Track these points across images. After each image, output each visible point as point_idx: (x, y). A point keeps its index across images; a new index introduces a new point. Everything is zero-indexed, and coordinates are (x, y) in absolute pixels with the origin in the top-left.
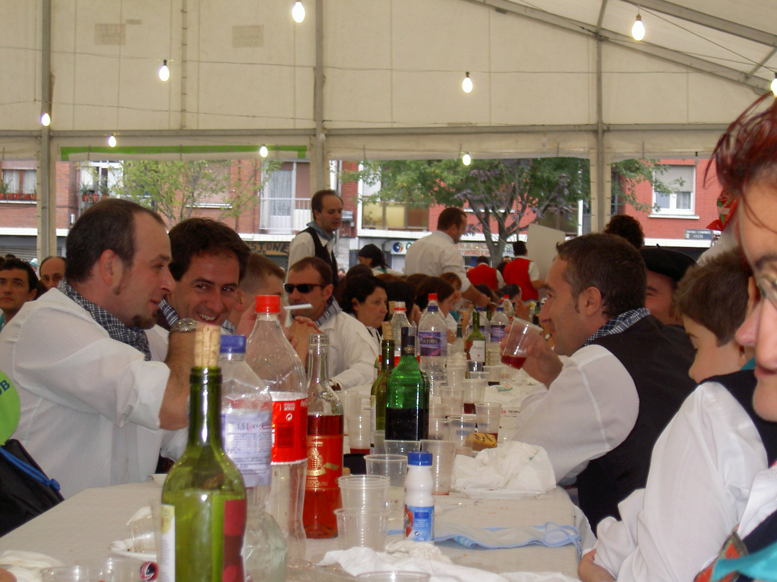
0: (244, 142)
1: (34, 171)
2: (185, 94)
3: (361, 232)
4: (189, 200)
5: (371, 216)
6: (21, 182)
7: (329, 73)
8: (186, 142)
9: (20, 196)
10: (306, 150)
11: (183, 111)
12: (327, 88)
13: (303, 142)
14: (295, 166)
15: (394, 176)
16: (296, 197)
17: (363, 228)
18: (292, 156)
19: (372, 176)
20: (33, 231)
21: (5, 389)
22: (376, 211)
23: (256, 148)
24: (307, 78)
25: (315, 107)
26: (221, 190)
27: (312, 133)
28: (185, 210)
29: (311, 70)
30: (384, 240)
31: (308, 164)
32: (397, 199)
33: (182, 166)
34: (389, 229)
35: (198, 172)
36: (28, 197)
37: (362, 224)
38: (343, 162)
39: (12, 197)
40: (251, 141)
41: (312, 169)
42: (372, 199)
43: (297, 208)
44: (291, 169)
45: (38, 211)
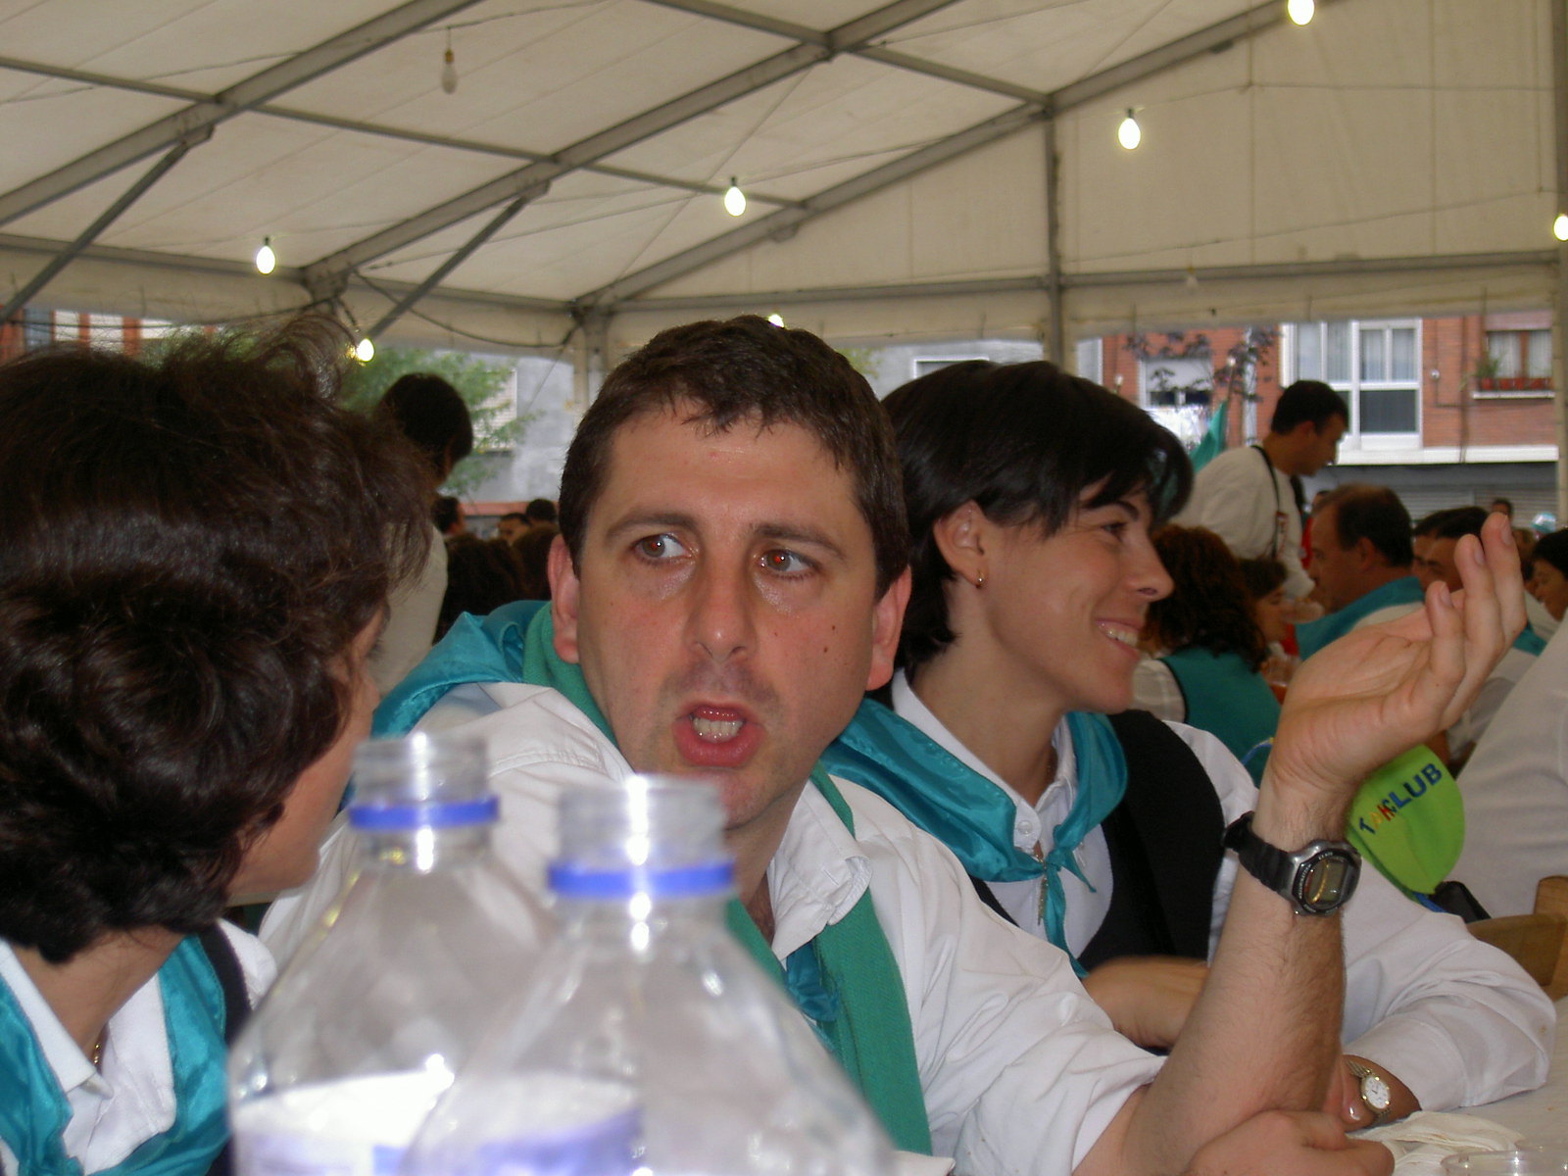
1: (1547, 331)
6: (1524, 355)
9: (1522, 382)
20: (1547, 453)
21: (1432, 782)
36: (1540, 384)
39: (1507, 385)
45: (1557, 412)
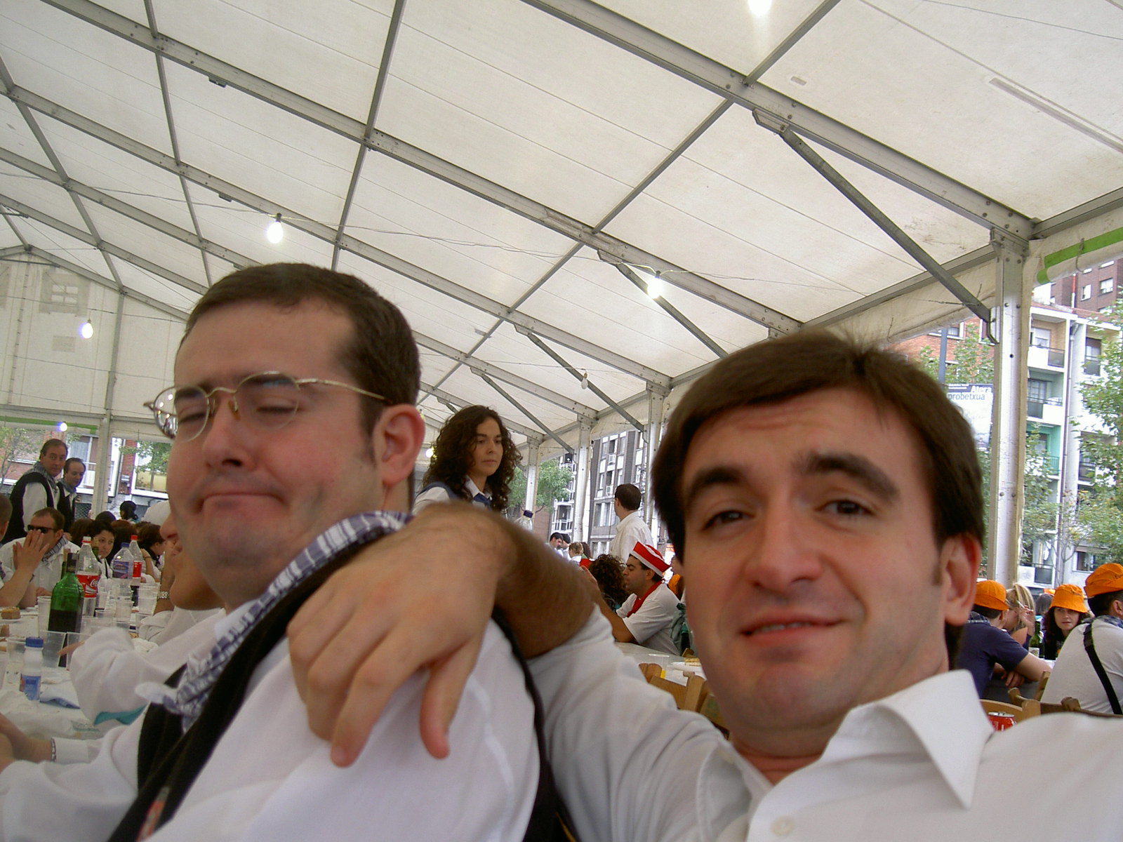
0: (52, 418)
2: (13, 380)
3: (134, 491)
4: (10, 456)
5: (142, 480)
7: (119, 377)
8: (10, 414)
10: (96, 429)
11: (11, 391)
12: (117, 387)
13: (96, 423)
14: (91, 439)
15: (160, 453)
16: (90, 462)
17: (136, 488)
18: (86, 432)
19: (144, 452)
22: (146, 477)
23: (58, 424)
24: (102, 378)
25: (106, 399)
26: (34, 451)
27: (100, 417)
28: (6, 462)
29: (107, 373)
30: (150, 499)
31: (97, 438)
32: (162, 471)
33: (8, 432)
34: (155, 491)
35: (19, 437)
37: (136, 486)
38: (127, 441)
40: (56, 418)
41: (100, 443)
42: (143, 468)
43: (89, 470)
44: (88, 442)
